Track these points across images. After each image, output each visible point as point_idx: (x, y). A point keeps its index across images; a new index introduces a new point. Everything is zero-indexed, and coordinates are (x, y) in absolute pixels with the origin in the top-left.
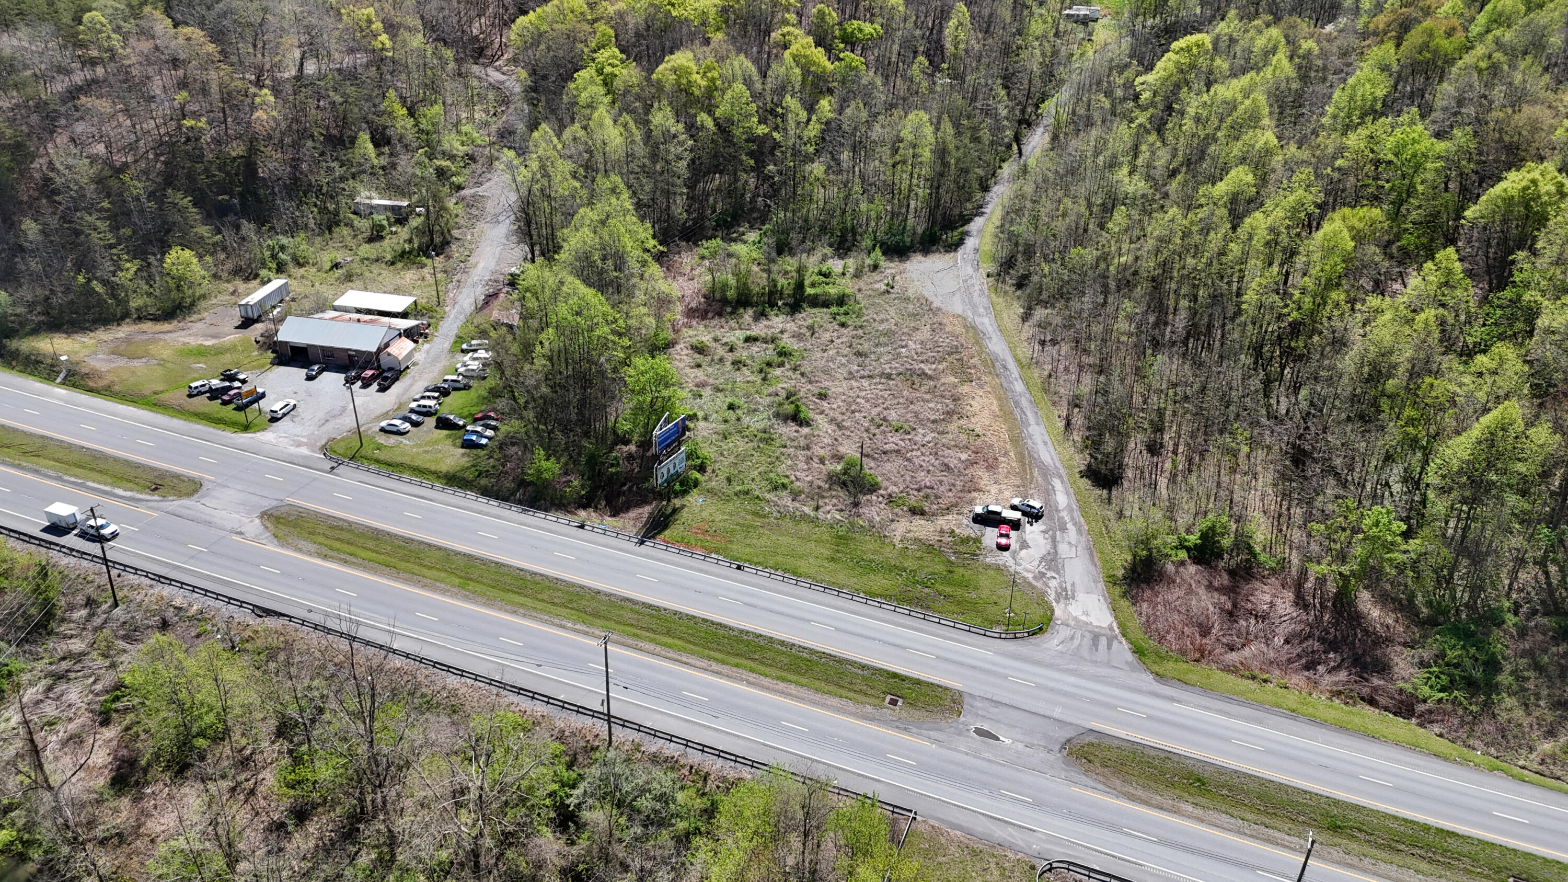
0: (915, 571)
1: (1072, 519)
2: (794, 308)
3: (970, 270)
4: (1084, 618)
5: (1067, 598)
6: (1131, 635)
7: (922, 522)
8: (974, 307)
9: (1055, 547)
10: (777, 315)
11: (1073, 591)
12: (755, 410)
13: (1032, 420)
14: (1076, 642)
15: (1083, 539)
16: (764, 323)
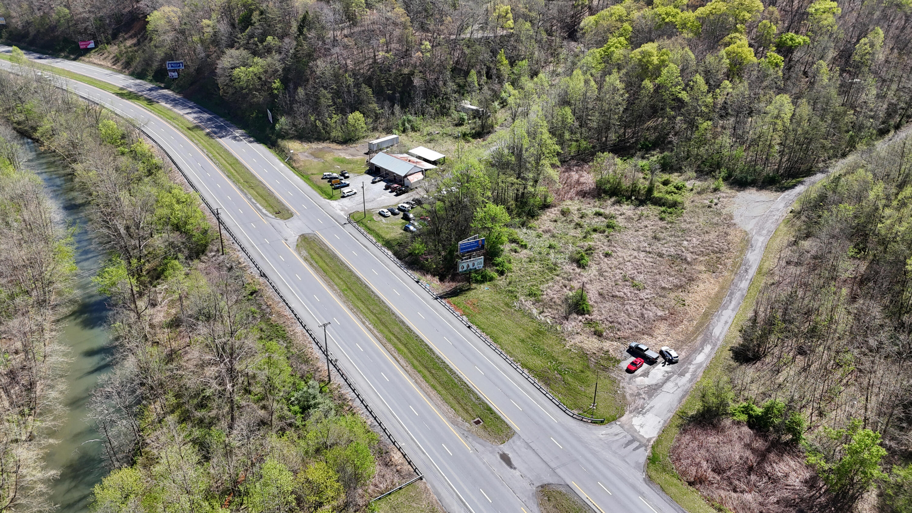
0: (561, 363)
1: (695, 371)
2: (642, 203)
3: (781, 206)
4: (637, 428)
5: (639, 413)
6: (659, 449)
7: (595, 340)
8: (761, 229)
9: (664, 383)
10: (628, 205)
11: (648, 411)
12: (562, 252)
13: (732, 307)
14: (617, 438)
15: (689, 385)
16: (617, 207)
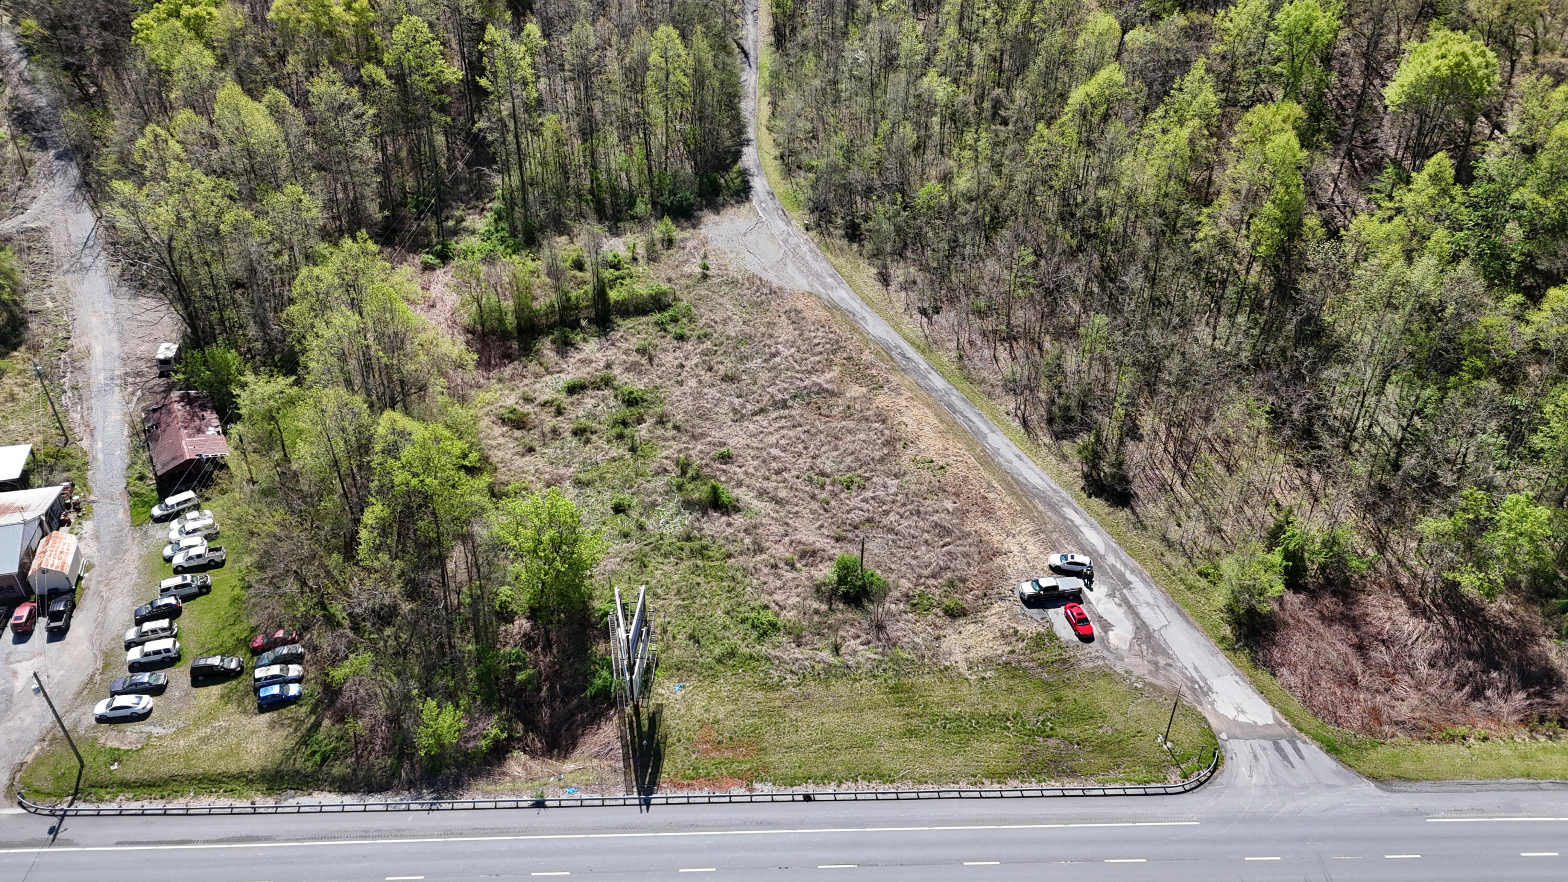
0: (1018, 714)
1: (1126, 565)
2: (604, 324)
3: (781, 224)
4: (1244, 719)
5: (1206, 694)
6: (1306, 725)
7: (972, 628)
8: (818, 277)
9: (1136, 615)
10: (586, 341)
11: (1202, 678)
12: (654, 504)
13: (984, 428)
15: (1157, 593)
16: (576, 356)
